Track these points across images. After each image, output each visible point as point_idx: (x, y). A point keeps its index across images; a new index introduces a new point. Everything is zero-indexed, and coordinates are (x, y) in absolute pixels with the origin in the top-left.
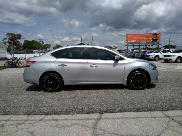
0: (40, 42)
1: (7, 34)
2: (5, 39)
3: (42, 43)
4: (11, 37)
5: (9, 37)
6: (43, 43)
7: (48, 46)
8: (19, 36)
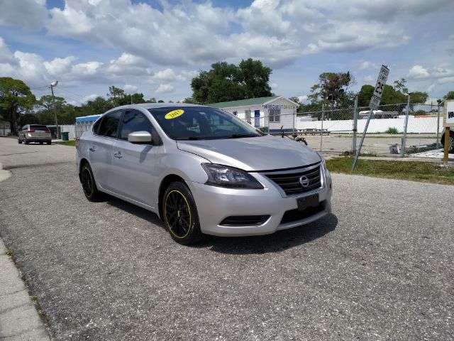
0: (397, 89)
1: (321, 76)
2: (316, 87)
3: (401, 91)
4: (328, 81)
5: (323, 82)
6: (405, 90)
7: (419, 98)
8: (346, 79)
